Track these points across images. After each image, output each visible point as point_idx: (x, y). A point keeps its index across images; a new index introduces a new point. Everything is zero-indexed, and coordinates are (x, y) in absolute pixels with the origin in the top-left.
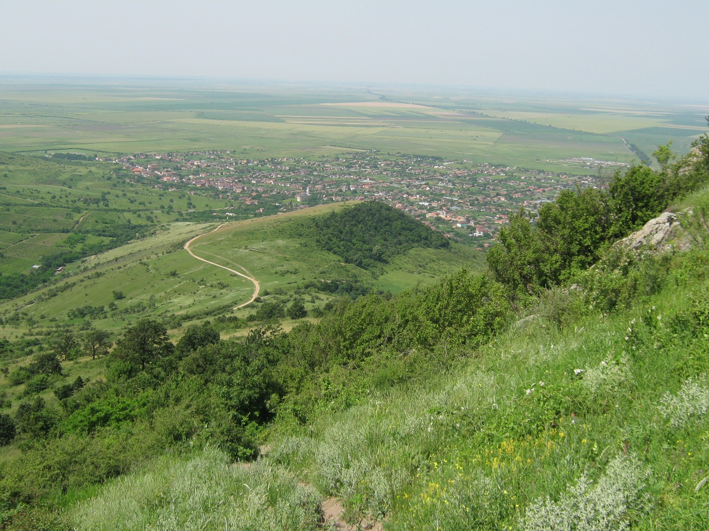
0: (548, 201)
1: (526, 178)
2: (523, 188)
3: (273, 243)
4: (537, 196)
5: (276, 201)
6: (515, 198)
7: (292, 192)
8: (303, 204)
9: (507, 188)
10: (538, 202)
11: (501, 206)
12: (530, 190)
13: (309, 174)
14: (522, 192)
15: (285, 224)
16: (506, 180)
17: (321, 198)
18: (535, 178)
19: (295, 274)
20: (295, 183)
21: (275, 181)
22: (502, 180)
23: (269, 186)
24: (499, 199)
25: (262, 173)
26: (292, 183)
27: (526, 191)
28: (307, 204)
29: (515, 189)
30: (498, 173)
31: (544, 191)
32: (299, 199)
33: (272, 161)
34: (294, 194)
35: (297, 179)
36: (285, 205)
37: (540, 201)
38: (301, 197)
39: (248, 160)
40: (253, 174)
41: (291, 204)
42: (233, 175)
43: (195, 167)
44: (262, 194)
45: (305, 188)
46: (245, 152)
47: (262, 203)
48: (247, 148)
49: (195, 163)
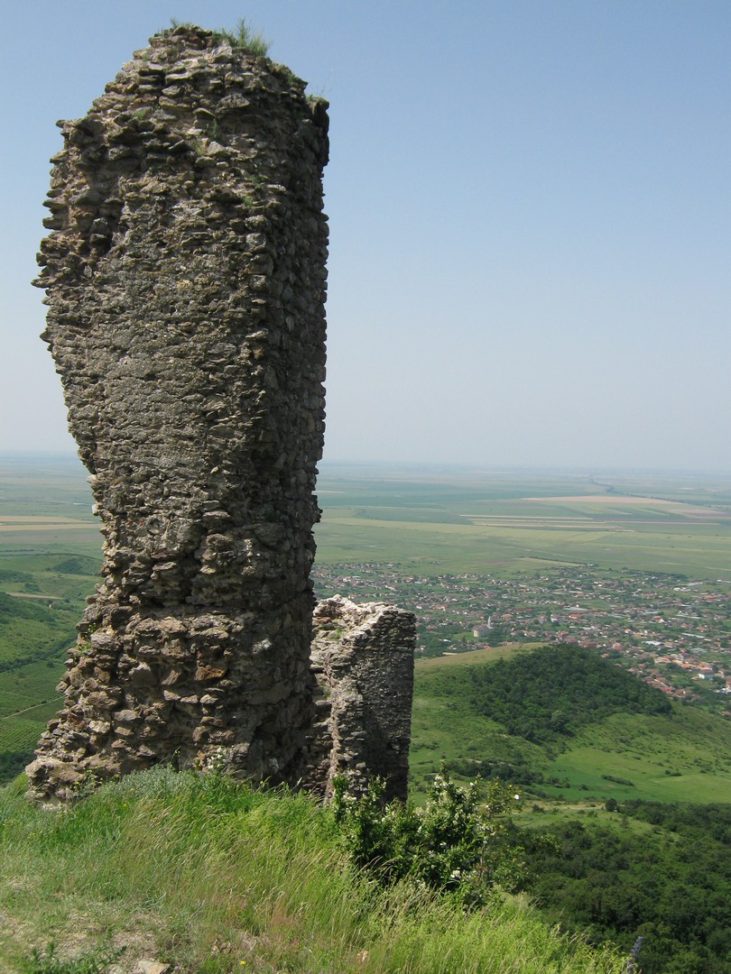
5: (445, 636)
7: (469, 622)
8: (481, 641)
13: (496, 598)
15: (431, 676)
17: (507, 633)
19: (432, 749)
20: (476, 610)
21: (448, 607)
23: (440, 613)
25: (432, 595)
26: (470, 610)
28: (488, 641)
32: (476, 634)
33: (449, 579)
34: (471, 626)
35: (478, 605)
36: (456, 642)
38: (479, 631)
39: (415, 576)
40: (420, 596)
41: (464, 640)
42: (392, 597)
43: (343, 585)
44: (427, 625)
45: (486, 618)
46: (412, 565)
47: (424, 638)
48: (418, 558)
49: (345, 580)
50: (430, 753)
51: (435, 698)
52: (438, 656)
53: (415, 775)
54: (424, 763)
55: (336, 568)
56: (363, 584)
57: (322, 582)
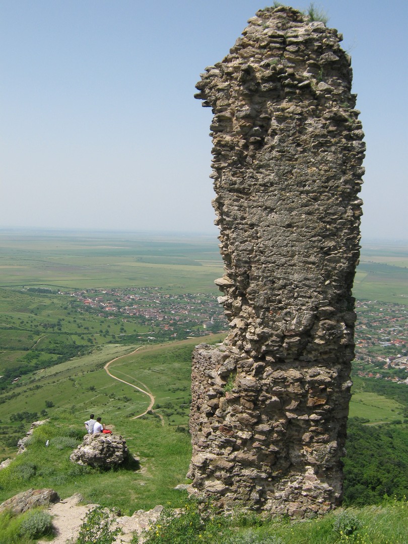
0: (400, 329)
1: (384, 310)
2: (381, 318)
3: (170, 366)
4: (391, 325)
5: (187, 328)
6: (375, 326)
7: (201, 320)
8: (207, 330)
9: (368, 318)
10: (392, 329)
11: (362, 333)
12: (386, 320)
13: (216, 307)
14: (380, 321)
15: (182, 350)
16: (368, 311)
17: (222, 326)
18: (391, 309)
19: (183, 391)
20: (204, 313)
21: (189, 312)
22: (365, 311)
23: (184, 315)
24: (361, 327)
25: (180, 305)
26: (201, 313)
27: (382, 321)
28: (211, 330)
29: (374, 319)
30: (362, 306)
31: (397, 320)
32: (205, 327)
33: (189, 296)
34: (202, 322)
35: (205, 310)
36: (194, 331)
37: (393, 329)
38: (207, 325)
39: (170, 295)
40: (173, 306)
41: (198, 330)
42: (158, 307)
43: (130, 300)
44: (178, 322)
45: (210, 318)
46: (169, 289)
47: (176, 329)
48: (171, 285)
49: (131, 297)
50: (182, 393)
51: (185, 363)
52: (184, 339)
53: (175, 405)
54: (179, 399)
55: (126, 291)
56: (141, 299)
57: (119, 299)
